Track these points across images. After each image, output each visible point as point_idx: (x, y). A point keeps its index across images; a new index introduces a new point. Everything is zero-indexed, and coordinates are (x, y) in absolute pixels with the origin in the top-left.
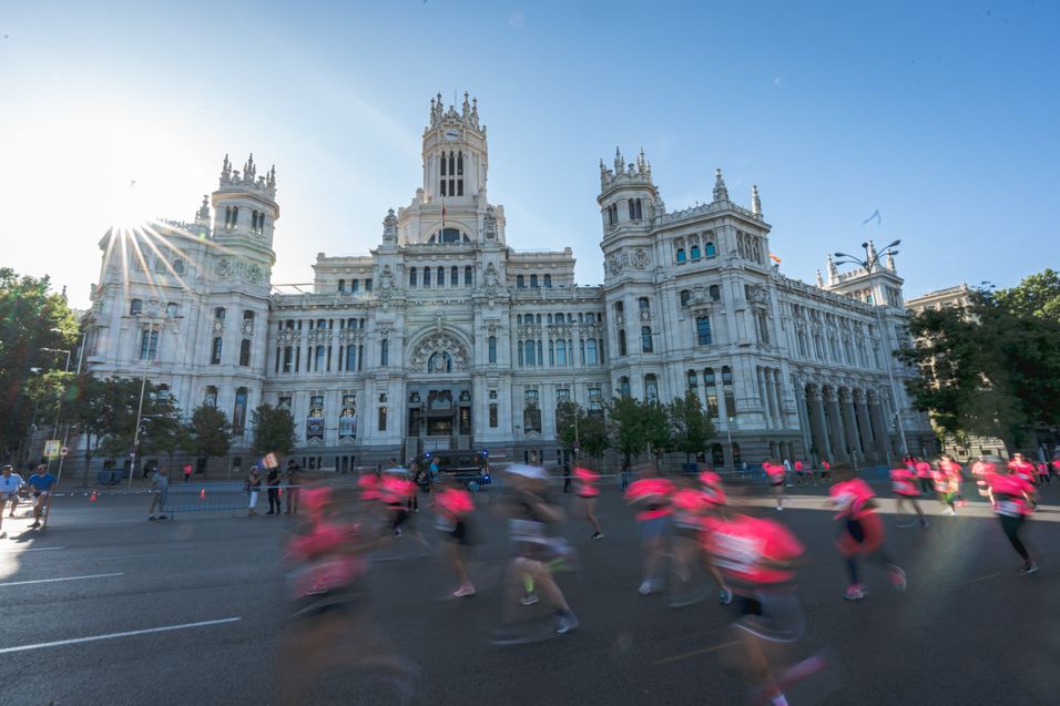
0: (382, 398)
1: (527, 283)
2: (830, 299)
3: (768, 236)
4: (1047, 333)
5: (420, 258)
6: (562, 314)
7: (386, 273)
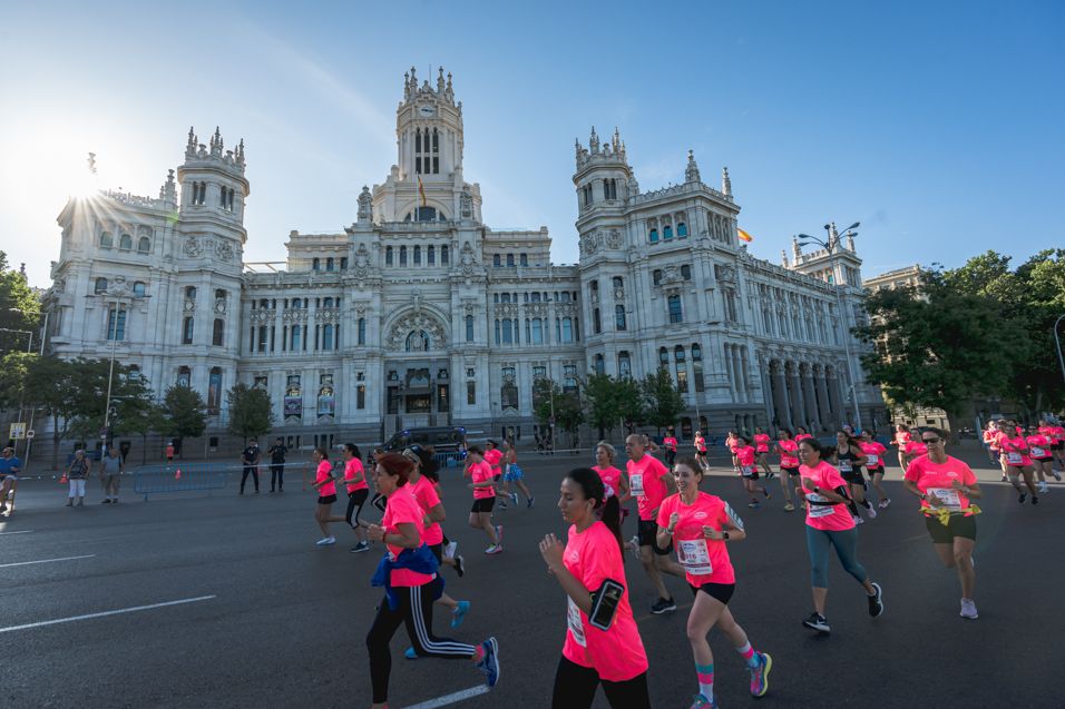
0: (360, 377)
1: (504, 263)
2: (793, 278)
3: (738, 217)
4: (988, 311)
5: (396, 236)
6: (538, 293)
7: (361, 251)
